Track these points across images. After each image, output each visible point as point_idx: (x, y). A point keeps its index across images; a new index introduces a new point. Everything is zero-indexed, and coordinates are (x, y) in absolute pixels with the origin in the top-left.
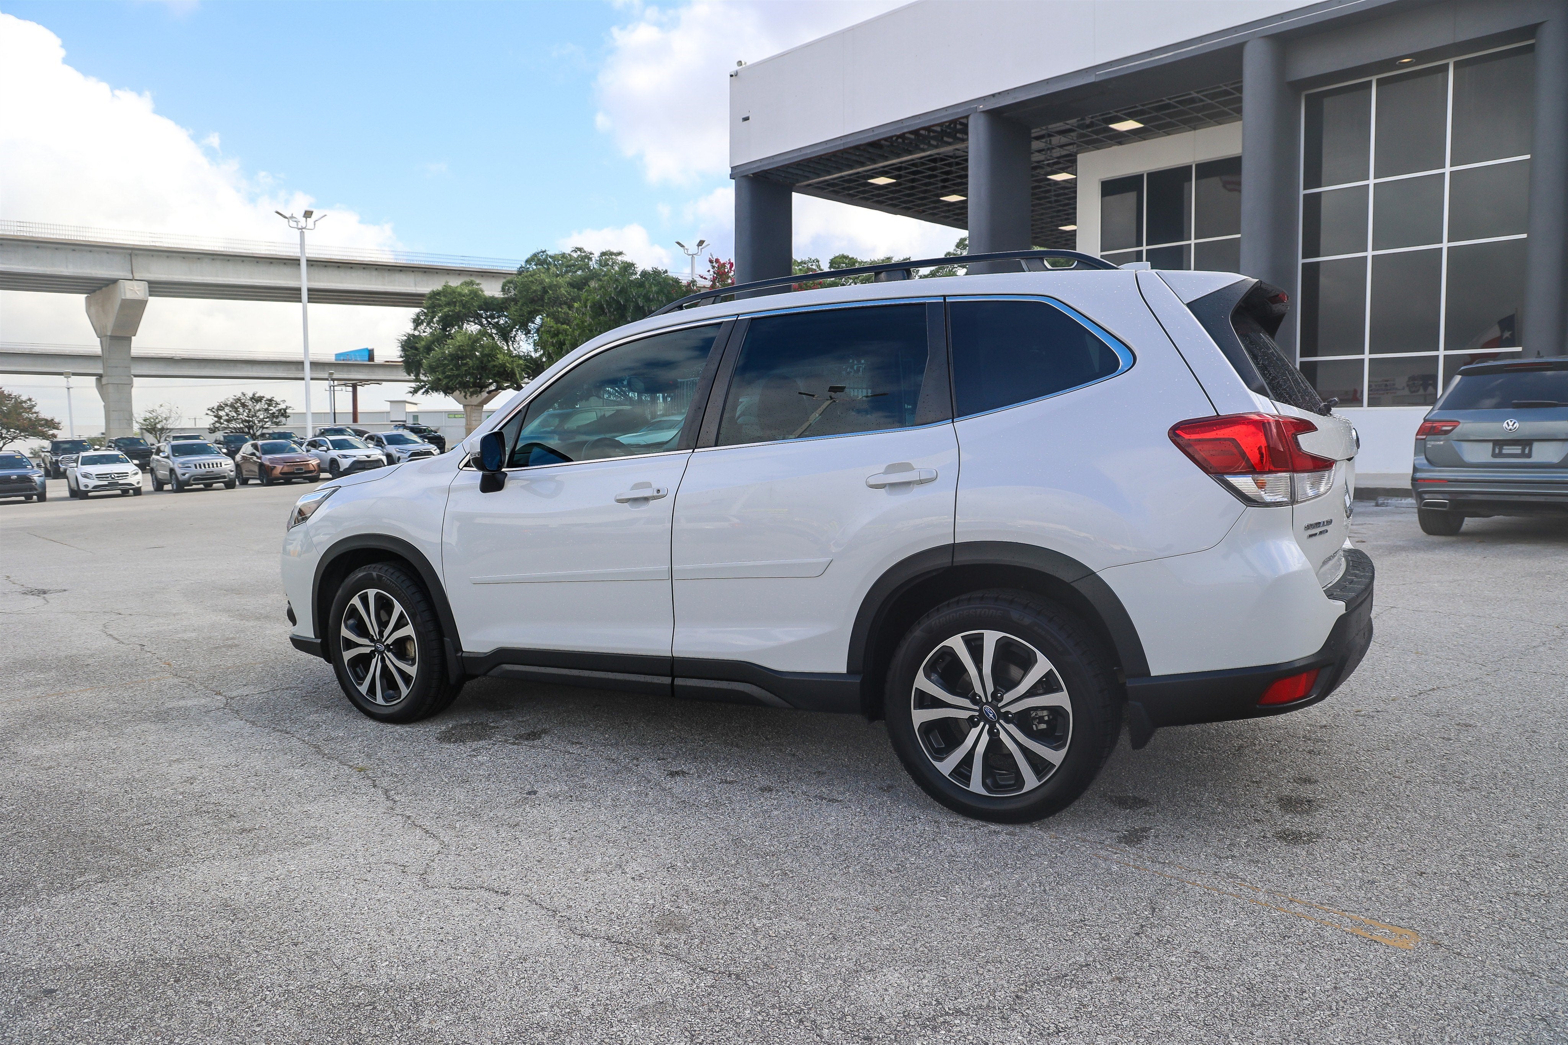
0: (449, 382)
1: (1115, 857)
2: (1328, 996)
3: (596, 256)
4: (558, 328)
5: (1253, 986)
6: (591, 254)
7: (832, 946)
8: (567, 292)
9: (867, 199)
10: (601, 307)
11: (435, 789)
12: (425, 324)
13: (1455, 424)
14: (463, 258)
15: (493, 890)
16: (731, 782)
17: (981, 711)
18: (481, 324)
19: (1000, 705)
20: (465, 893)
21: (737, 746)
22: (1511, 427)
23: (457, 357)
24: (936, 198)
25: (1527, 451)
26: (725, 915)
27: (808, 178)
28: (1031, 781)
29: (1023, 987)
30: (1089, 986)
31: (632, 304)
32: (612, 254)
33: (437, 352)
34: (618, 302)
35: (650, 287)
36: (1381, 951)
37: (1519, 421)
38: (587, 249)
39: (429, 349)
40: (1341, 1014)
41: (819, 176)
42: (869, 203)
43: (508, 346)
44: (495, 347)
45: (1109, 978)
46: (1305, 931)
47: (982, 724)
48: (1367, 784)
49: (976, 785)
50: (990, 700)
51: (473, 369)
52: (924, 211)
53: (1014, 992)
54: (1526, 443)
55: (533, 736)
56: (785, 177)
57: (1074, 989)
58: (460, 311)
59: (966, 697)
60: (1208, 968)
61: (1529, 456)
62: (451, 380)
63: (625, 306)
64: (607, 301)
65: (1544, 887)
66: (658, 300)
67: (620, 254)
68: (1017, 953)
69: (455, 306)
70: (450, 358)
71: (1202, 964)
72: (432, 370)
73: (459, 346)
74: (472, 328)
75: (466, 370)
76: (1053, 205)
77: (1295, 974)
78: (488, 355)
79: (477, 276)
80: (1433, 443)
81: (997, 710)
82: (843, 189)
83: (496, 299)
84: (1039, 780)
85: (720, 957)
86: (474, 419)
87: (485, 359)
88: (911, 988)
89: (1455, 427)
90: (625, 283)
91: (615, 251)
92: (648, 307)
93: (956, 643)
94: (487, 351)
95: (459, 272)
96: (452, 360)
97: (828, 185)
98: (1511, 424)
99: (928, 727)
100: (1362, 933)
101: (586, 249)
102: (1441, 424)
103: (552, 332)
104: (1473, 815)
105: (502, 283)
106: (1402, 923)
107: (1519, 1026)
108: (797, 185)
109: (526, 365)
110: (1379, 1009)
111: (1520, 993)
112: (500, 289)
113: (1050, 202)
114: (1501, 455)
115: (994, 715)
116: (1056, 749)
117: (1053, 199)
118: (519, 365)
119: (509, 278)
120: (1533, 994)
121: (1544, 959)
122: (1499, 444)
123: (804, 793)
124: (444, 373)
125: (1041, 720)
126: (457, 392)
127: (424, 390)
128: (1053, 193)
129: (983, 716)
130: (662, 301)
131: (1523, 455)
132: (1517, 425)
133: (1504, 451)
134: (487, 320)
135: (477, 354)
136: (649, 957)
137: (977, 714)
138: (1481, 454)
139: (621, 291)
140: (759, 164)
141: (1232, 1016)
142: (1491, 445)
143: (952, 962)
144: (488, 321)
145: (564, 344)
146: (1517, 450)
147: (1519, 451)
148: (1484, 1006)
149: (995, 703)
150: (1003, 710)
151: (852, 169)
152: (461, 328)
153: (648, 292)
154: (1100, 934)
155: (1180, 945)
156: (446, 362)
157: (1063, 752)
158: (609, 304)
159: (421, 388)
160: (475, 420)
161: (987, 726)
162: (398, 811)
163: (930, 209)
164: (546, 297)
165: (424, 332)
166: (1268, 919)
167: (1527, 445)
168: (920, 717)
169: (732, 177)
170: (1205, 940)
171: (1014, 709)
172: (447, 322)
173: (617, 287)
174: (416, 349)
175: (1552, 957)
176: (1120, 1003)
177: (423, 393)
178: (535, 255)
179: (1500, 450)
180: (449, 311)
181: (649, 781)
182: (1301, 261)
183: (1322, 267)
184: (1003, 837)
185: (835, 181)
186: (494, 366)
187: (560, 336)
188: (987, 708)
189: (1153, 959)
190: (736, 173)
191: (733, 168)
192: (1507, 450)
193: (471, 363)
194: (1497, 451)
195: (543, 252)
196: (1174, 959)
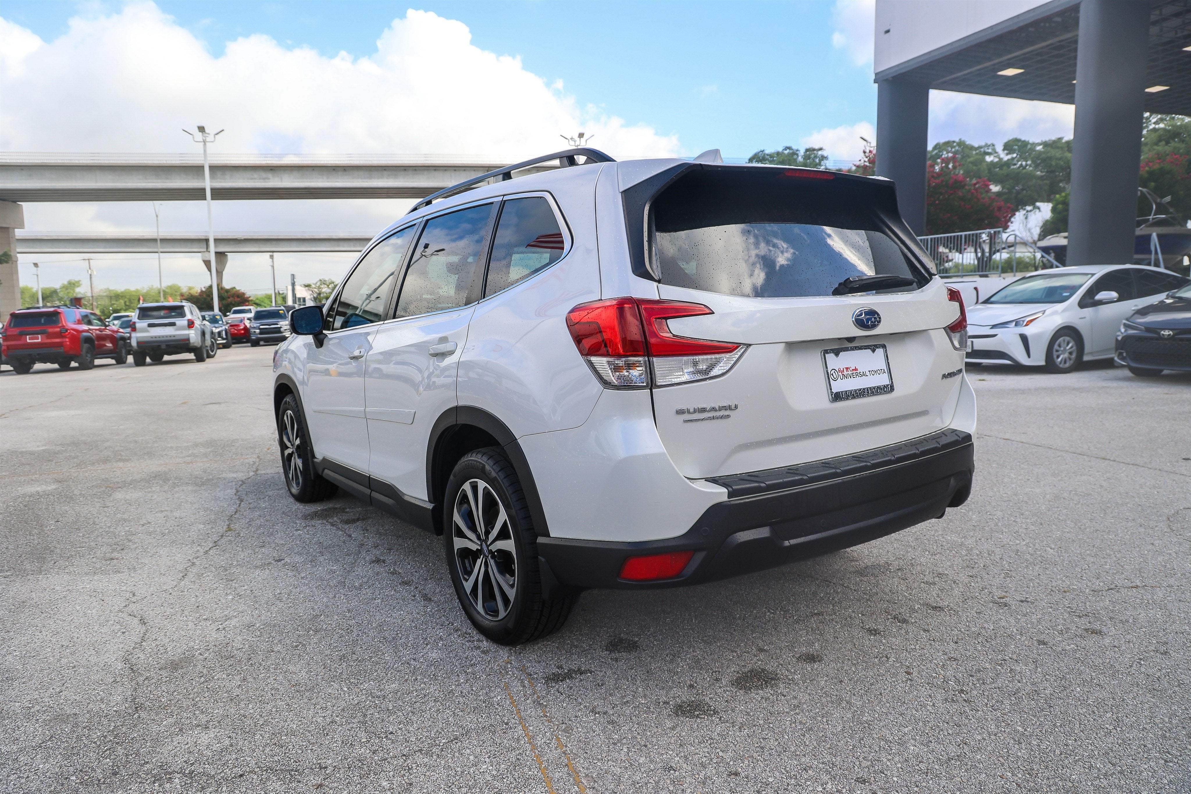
3: (802, 152)
6: (798, 151)
9: (1001, 89)
17: (481, 546)
19: (488, 543)
24: (1068, 82)
27: (943, 76)
28: (501, 611)
32: (814, 150)
38: (795, 147)
41: (952, 73)
47: (482, 557)
49: (480, 607)
50: (484, 538)
55: (354, 521)
56: (921, 77)
59: (476, 533)
67: (821, 149)
81: (488, 547)
82: (977, 82)
84: (505, 611)
91: (816, 148)
93: (467, 487)
97: (962, 80)
99: (463, 553)
108: (933, 82)
115: (487, 551)
116: (511, 588)
129: (482, 551)
137: (480, 548)
140: (896, 69)
149: (486, 540)
151: (980, 65)
157: (514, 592)
161: (484, 559)
162: (197, 560)
168: (457, 543)
169: (875, 81)
171: (493, 548)
178: (756, 154)
184: (475, 653)
185: (967, 77)
188: (484, 544)
190: (879, 78)
191: (876, 74)
195: (763, 150)
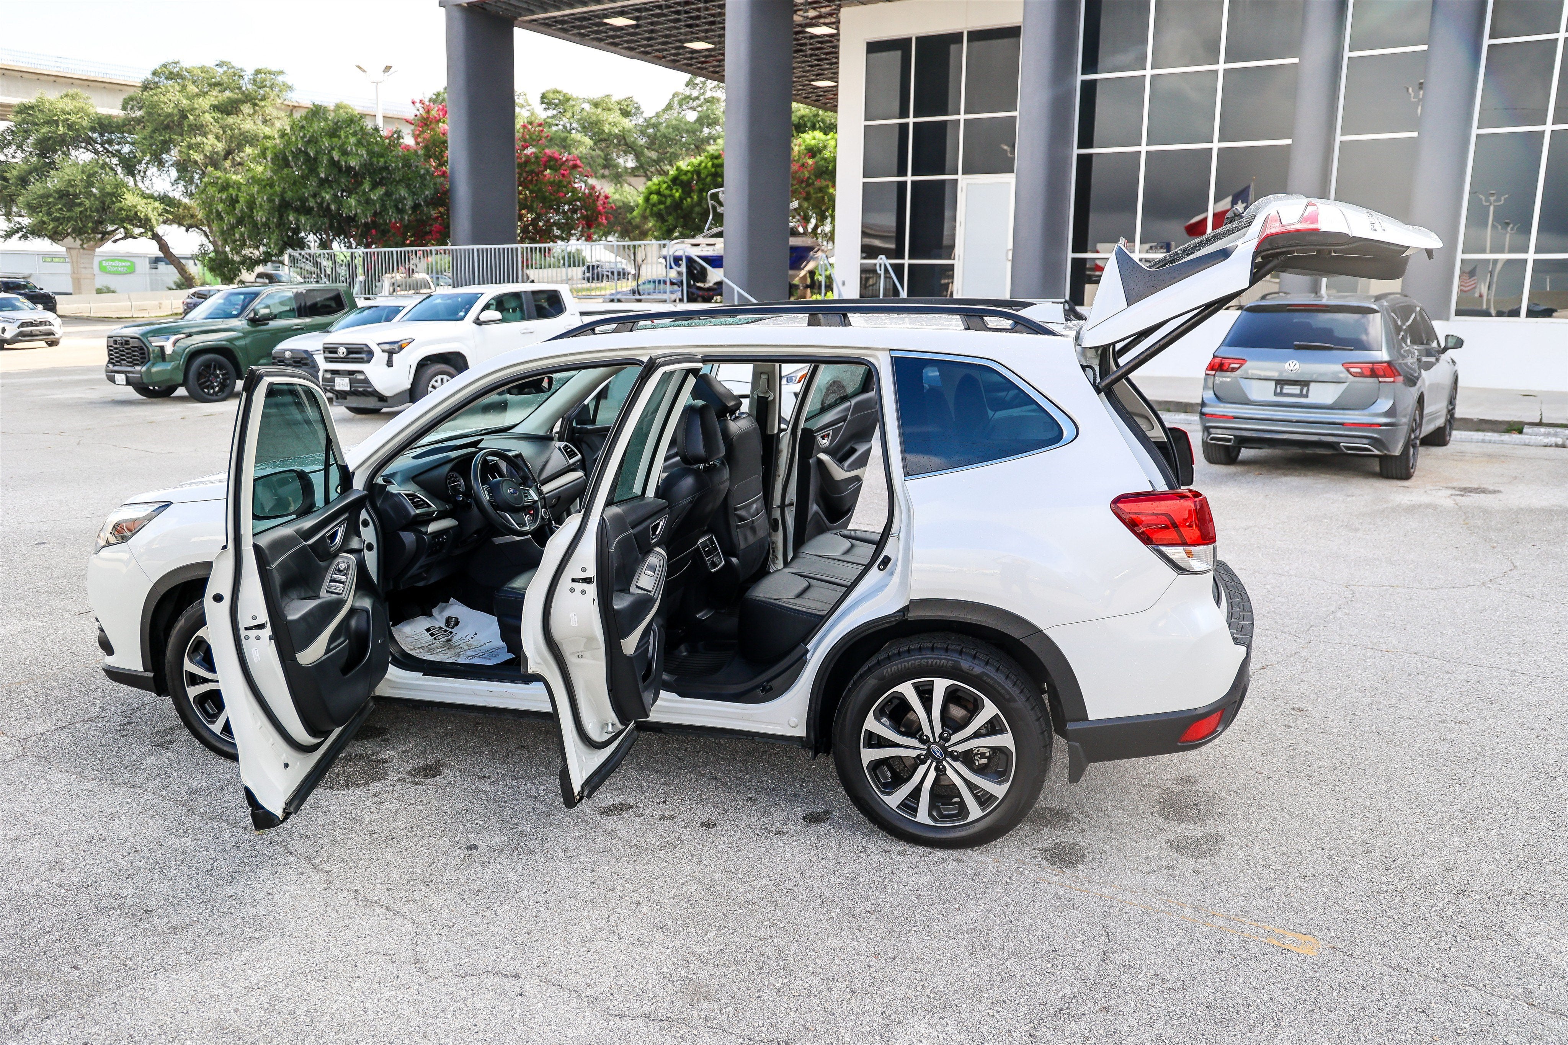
0: (58, 227)
1: (1056, 879)
2: (1269, 1007)
3: (249, 74)
4: (227, 179)
5: (1210, 1003)
6: (242, 70)
7: (854, 1000)
8: (213, 118)
9: (600, 40)
10: (286, 159)
11: (363, 851)
12: (14, 147)
13: (1242, 361)
14: (59, 60)
15: (501, 973)
16: (670, 818)
17: (928, 749)
18: (96, 152)
19: (947, 745)
20: (475, 981)
21: (653, 769)
22: (1292, 368)
23: (66, 196)
24: (679, 44)
25: (1305, 392)
26: (742, 977)
27: (533, 12)
28: (975, 811)
29: (1032, 1025)
30: (1084, 1018)
31: (325, 157)
32: (269, 72)
33: (36, 187)
34: (306, 153)
35: (347, 137)
36: (1295, 959)
37: (1299, 361)
38: (237, 64)
39: (23, 181)
40: (1283, 1024)
41: (546, 11)
42: (602, 44)
43: (135, 181)
44: (120, 185)
45: (1097, 1008)
46: (1233, 945)
47: (929, 761)
48: (1237, 782)
49: (923, 816)
50: (937, 740)
51: (91, 211)
52: (664, 57)
53: (1026, 1031)
54: (1304, 384)
55: (431, 770)
56: (506, 9)
57: (1073, 1022)
58: (65, 134)
59: (915, 737)
60: (1170, 989)
61: (1306, 396)
62: (61, 224)
63: (315, 159)
64: (293, 152)
65: (1396, 882)
66: (357, 154)
67: (281, 73)
68: (1013, 990)
69: (58, 126)
70: (57, 196)
71: (1165, 986)
72: (32, 209)
73: (69, 181)
74: (83, 156)
75: (81, 212)
76: (809, 59)
77: (1238, 988)
78: (113, 194)
79: (81, 86)
80: (1221, 379)
81: (944, 749)
82: (573, 27)
83: (115, 117)
84: (983, 810)
85: (761, 1024)
86: (82, 266)
87: (108, 200)
88: (941, 1037)
89: (1242, 365)
90: (314, 131)
91: (274, 69)
92: (346, 162)
93: (907, 689)
94: (109, 189)
95: (55, 80)
96: (60, 198)
97: (556, 22)
98: (1292, 365)
99: (876, 765)
100: (1275, 942)
101: (234, 64)
102: (1229, 361)
103: (220, 185)
104: (1328, 811)
105: (122, 100)
106: (1303, 930)
107: (1409, 1019)
108: (520, 19)
109: (164, 209)
110: (1308, 1016)
111: (1402, 989)
112: (121, 107)
113: (806, 56)
114: (1281, 394)
115: (941, 754)
116: (1000, 783)
117: (809, 52)
118: (154, 208)
119: (131, 92)
120: (1411, 989)
121: (1411, 954)
122: (1281, 382)
123: (748, 826)
124: (49, 214)
125: (983, 756)
126: (69, 239)
127: (20, 234)
128: (808, 47)
129: (930, 754)
130: (362, 156)
131: (1301, 395)
132: (1297, 366)
133: (1285, 391)
134: (102, 146)
135: (94, 190)
136: (696, 1033)
137: (924, 752)
138: (1263, 392)
139: (309, 141)
141: (1203, 1035)
142: (1273, 383)
143: (964, 1006)
144: (105, 148)
145: (238, 202)
146: (1296, 390)
147: (1298, 392)
148: (1380, 1004)
149: (942, 742)
150: (949, 750)
151: (586, 6)
152: (67, 154)
153: (344, 143)
154: (1074, 964)
155: (1140, 968)
156: (51, 200)
157: (1006, 786)
158: (295, 156)
159: (17, 231)
160: (85, 268)
161: (934, 764)
162: (339, 884)
163: (671, 55)
164: (186, 123)
165: (14, 157)
166: (1201, 936)
167: (1305, 385)
168: (868, 755)
170: (1159, 962)
171: (961, 748)
172: (46, 147)
173: (304, 136)
174: (6, 180)
175: (1417, 952)
176: (1115, 1033)
177: (20, 238)
178: (165, 66)
179: (1282, 389)
180: (49, 132)
181: (587, 823)
182: (1076, 151)
183: (1095, 160)
184: (952, 865)
185: (565, 18)
186: (121, 209)
187: (231, 190)
188: (934, 747)
189: (1124, 986)
192: (1288, 389)
193: (87, 203)
194: (1278, 390)
195: (176, 63)
196: (1140, 983)
